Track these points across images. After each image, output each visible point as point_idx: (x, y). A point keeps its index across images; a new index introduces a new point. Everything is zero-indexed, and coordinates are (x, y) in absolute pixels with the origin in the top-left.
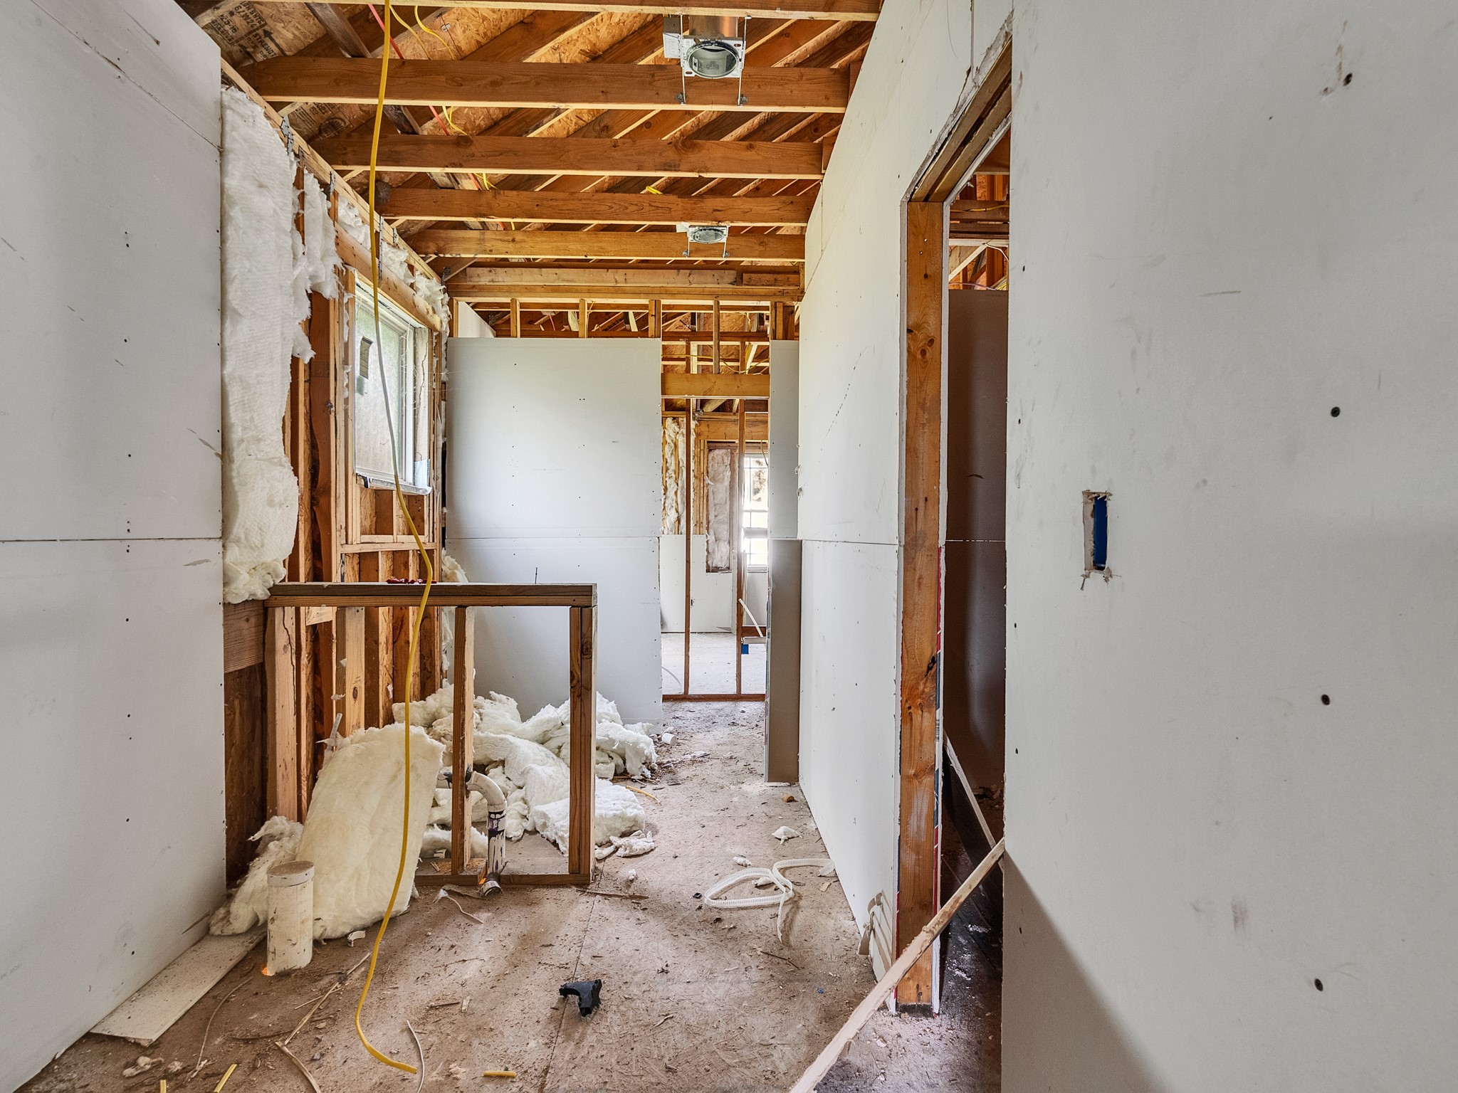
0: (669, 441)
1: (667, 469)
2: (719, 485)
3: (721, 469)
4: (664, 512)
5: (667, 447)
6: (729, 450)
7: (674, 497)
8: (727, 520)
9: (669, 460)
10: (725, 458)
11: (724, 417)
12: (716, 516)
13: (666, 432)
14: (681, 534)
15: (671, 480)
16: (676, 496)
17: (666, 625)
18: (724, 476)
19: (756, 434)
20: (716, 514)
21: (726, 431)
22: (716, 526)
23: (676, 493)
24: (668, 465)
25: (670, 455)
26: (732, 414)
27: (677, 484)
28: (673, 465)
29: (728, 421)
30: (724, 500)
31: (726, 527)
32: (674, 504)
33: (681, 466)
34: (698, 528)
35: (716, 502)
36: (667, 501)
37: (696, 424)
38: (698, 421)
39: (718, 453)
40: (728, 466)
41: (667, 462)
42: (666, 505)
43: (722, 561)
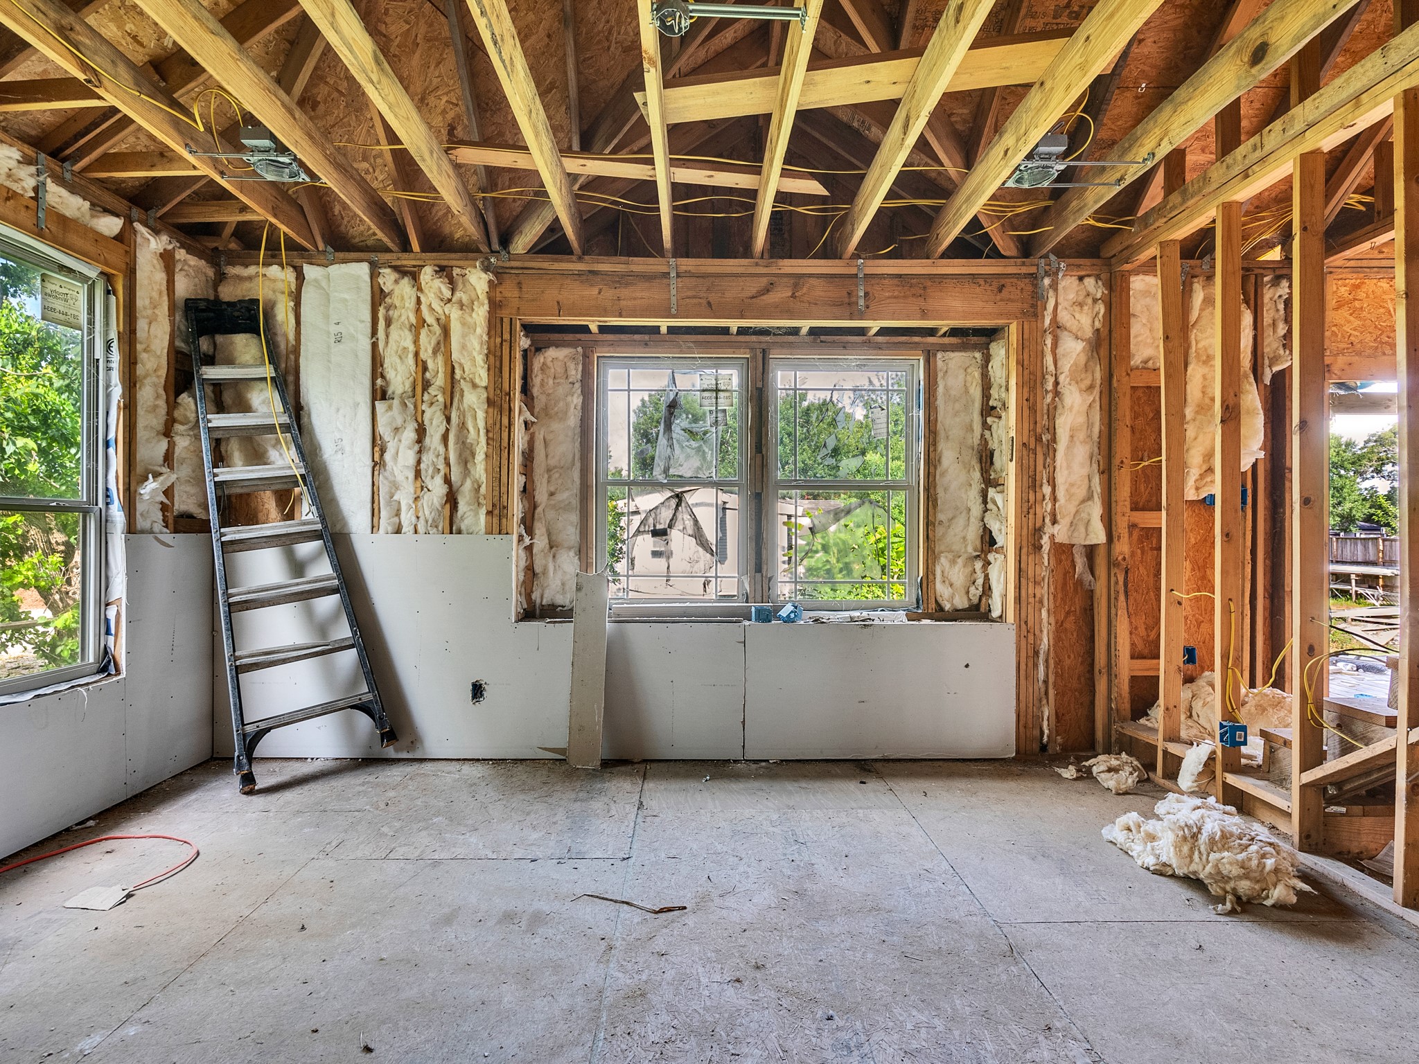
0: (430, 319)
1: (426, 385)
2: (556, 426)
3: (561, 391)
4: (419, 483)
5: (424, 332)
6: (580, 349)
7: (441, 449)
8: (575, 502)
9: (430, 365)
10: (571, 366)
11: (557, 266)
12: (552, 494)
13: (423, 299)
14: (459, 532)
15: (434, 408)
16: (446, 446)
17: (422, 742)
18: (567, 405)
19: (629, 303)
20: (552, 489)
21: (560, 298)
22: (551, 514)
23: (445, 438)
24: (428, 375)
25: (430, 351)
26: (574, 258)
27: (448, 420)
28: (441, 375)
29: (563, 274)
30: (571, 456)
31: (574, 517)
32: (441, 466)
33: (458, 376)
34: (496, 520)
35: (552, 462)
36: (424, 458)
37: (490, 282)
38: (496, 274)
39: (555, 355)
40: (578, 385)
41: (425, 369)
42: (423, 466)
43: (564, 592)
